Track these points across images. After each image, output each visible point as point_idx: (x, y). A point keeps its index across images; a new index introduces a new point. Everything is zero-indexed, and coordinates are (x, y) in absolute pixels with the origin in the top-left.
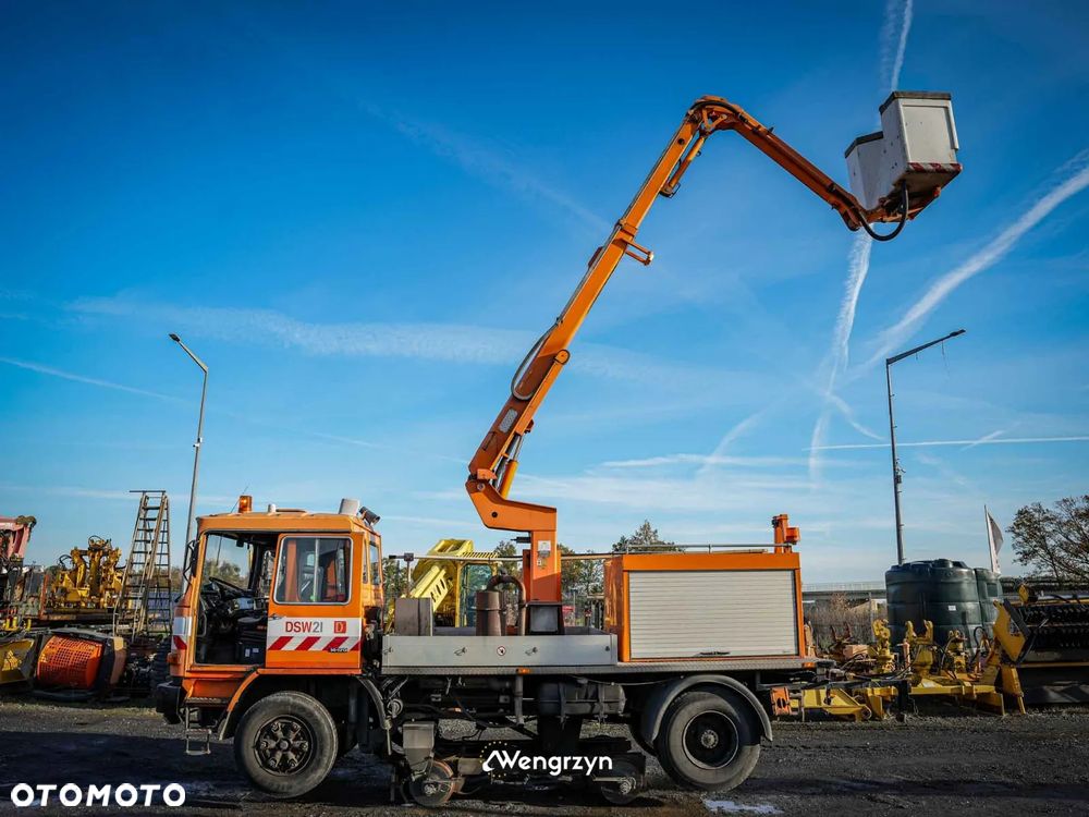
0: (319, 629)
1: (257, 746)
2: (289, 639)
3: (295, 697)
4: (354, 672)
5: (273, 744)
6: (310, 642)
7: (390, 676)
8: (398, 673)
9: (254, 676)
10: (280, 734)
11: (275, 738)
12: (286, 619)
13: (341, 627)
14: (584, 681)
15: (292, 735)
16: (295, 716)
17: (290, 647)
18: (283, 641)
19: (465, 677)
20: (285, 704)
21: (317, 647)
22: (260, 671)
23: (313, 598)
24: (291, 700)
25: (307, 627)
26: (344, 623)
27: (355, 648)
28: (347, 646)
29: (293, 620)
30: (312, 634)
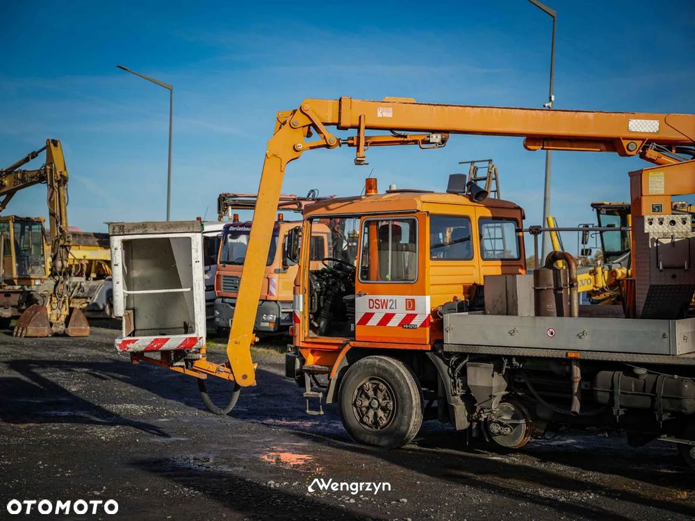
0: (394, 306)
1: (355, 404)
2: (372, 314)
3: (381, 360)
4: (424, 348)
5: (366, 403)
6: (388, 317)
7: (455, 353)
8: (461, 351)
9: (348, 348)
10: (371, 393)
11: (368, 397)
12: (369, 297)
13: (411, 304)
14: (641, 371)
15: (380, 395)
16: (382, 378)
17: (373, 322)
18: (368, 316)
19: (520, 358)
20: (372, 366)
21: (394, 323)
22: (351, 343)
23: (388, 277)
24: (377, 362)
25: (384, 304)
26: (413, 300)
27: (423, 325)
28: (417, 322)
29: (374, 297)
30: (389, 311)
